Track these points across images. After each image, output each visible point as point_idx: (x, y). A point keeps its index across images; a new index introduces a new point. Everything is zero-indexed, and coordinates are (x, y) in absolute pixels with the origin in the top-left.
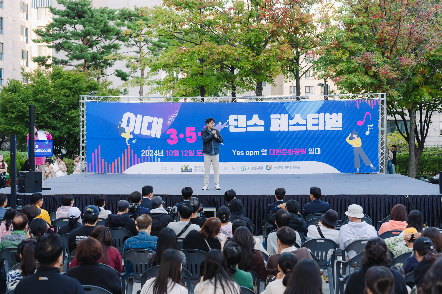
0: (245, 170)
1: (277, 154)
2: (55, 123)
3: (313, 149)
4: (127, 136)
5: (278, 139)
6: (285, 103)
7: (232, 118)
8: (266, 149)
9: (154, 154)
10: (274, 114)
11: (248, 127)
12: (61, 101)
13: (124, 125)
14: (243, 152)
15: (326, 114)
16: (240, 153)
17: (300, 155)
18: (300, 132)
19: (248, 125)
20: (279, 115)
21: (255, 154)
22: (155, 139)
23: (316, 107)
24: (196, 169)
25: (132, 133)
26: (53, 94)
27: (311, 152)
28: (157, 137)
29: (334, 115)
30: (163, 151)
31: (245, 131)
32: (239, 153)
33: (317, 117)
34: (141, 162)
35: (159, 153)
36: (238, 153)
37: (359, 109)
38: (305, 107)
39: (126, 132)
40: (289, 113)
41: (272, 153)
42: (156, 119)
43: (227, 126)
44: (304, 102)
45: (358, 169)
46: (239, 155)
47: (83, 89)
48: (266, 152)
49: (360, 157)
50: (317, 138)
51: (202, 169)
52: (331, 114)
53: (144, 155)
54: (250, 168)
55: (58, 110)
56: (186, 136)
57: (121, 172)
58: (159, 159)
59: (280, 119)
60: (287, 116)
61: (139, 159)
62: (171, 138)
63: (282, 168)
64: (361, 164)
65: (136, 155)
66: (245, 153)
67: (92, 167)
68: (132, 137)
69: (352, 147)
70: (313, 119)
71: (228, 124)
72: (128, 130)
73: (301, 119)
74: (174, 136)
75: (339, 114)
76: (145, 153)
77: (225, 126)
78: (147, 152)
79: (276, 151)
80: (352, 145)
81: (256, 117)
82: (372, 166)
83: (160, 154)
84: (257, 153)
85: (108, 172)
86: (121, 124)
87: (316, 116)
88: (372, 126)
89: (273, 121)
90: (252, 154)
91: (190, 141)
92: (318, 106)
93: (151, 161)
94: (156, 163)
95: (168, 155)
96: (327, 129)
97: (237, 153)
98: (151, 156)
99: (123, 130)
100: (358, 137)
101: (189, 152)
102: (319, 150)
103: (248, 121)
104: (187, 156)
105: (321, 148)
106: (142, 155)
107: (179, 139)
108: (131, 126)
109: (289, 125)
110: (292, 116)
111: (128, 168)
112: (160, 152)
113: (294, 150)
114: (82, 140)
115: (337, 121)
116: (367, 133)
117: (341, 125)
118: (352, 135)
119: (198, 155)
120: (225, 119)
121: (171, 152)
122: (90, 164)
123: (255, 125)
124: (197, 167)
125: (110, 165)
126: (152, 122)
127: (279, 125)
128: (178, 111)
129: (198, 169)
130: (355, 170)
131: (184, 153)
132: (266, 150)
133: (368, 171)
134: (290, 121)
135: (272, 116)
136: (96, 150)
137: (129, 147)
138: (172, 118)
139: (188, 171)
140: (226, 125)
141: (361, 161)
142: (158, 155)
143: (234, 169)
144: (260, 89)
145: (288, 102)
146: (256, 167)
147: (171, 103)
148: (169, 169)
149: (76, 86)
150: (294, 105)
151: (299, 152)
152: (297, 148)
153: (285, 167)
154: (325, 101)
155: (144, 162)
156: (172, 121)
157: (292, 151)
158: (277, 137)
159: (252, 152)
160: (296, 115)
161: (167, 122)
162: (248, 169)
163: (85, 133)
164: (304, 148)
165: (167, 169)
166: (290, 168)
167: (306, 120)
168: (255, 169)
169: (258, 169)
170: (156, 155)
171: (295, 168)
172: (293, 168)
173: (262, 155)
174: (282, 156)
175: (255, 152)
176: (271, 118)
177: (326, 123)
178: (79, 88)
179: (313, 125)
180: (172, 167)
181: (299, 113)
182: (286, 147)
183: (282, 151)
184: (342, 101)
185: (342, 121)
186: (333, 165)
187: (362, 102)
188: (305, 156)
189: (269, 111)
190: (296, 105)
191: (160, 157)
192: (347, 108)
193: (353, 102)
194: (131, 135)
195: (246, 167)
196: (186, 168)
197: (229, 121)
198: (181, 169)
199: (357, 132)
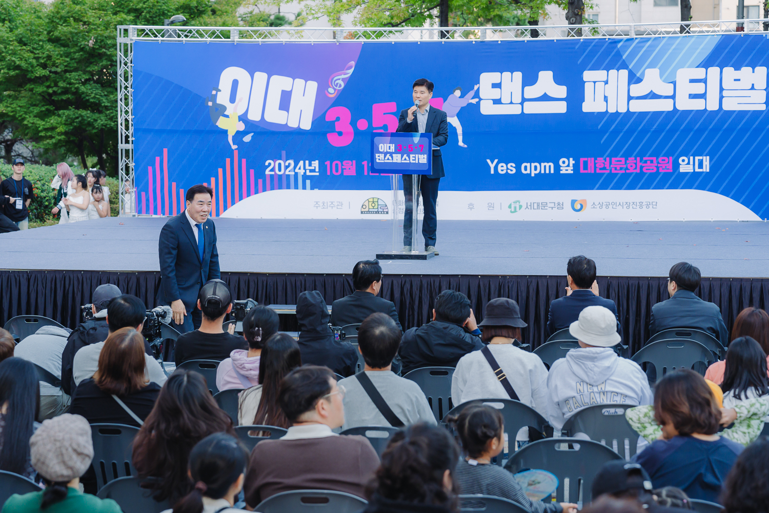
0: (519, 212)
1: (599, 171)
2: (96, 94)
3: (691, 158)
4: (230, 125)
5: (603, 131)
6: (620, 41)
7: (487, 79)
8: (571, 159)
9: (297, 170)
10: (589, 70)
11: (526, 104)
12: (109, 42)
13: (223, 98)
14: (514, 165)
15: (725, 70)
16: (507, 169)
17: (658, 173)
18: (657, 114)
19: (526, 96)
20: (605, 72)
21: (543, 172)
22: (299, 132)
23: (698, 51)
25: (243, 118)
26: (94, 25)
27: (686, 166)
28: (302, 127)
29: (746, 70)
30: (317, 162)
31: (519, 112)
32: (505, 167)
33: (703, 77)
34: (264, 190)
35: (307, 167)
36: (502, 169)
38: (670, 51)
39: (227, 116)
40: (630, 67)
41: (586, 168)
42: (300, 82)
43: (474, 101)
44: (670, 37)
46: (504, 172)
47: (169, 11)
48: (571, 165)
50: (700, 131)
52: (737, 68)
53: (273, 173)
54: (530, 206)
56: (374, 126)
57: (218, 215)
58: (308, 182)
59: (606, 83)
60: (624, 73)
61: (260, 181)
62: (337, 130)
63: (611, 206)
65: (252, 172)
66: (518, 168)
67: (148, 200)
68: (241, 127)
70: (692, 81)
71: (477, 95)
72: (234, 110)
73: (660, 81)
74: (344, 125)
75: (757, 69)
76: (274, 167)
77: (471, 101)
78: (280, 164)
79: (595, 164)
81: (546, 79)
84: (547, 167)
86: (215, 96)
87: (700, 73)
89: (588, 88)
90: (538, 172)
92: (706, 48)
93: (288, 187)
94: (300, 191)
95: (329, 173)
96: (727, 107)
97: (500, 168)
98: (288, 176)
99: (221, 110)
102: (706, 160)
103: (526, 88)
105: (712, 156)
106: (267, 172)
107: (358, 133)
108: (240, 100)
109: (630, 98)
110: (638, 75)
111: (233, 203)
112: (310, 165)
113: (641, 160)
114: (124, 135)
115: (753, 88)
117: (762, 96)
120: (469, 83)
121: (337, 165)
122: (143, 194)
123: (545, 98)
126: (289, 89)
127: (606, 99)
128: (353, 63)
132: (572, 162)
134: (633, 86)
135: (588, 75)
136: (158, 159)
137: (236, 154)
138: (340, 81)
139: (377, 212)
140: (473, 98)
142: (305, 173)
143: (491, 208)
144: (576, 8)
145: (628, 40)
146: (547, 203)
147: (338, 44)
148: (332, 207)
149: (151, 4)
150: (643, 47)
151: (654, 166)
152: (650, 156)
153: (618, 204)
154: (724, 36)
155: (272, 189)
156: (339, 87)
157: (636, 164)
158: (599, 127)
159: (537, 164)
160: (648, 71)
161: (326, 91)
162: (527, 207)
163: (130, 118)
164: (668, 155)
165: (326, 207)
166: (631, 207)
167: (674, 83)
168: (543, 208)
169: (552, 208)
170: (300, 173)
171: (645, 207)
172: (638, 207)
173: (561, 172)
174: (611, 176)
175: (545, 166)
176: (585, 79)
177: (724, 92)
178: (159, 9)
179: (692, 96)
180: (339, 203)
181: (655, 68)
182: (621, 154)
183: (613, 164)
184: (766, 35)
185: (765, 87)
186: (741, 200)
188: (672, 174)
189: (579, 63)
190: (649, 47)
191: (310, 177)
194: (241, 122)
195: (520, 204)
196: (373, 205)
197: (479, 88)
198: (362, 207)
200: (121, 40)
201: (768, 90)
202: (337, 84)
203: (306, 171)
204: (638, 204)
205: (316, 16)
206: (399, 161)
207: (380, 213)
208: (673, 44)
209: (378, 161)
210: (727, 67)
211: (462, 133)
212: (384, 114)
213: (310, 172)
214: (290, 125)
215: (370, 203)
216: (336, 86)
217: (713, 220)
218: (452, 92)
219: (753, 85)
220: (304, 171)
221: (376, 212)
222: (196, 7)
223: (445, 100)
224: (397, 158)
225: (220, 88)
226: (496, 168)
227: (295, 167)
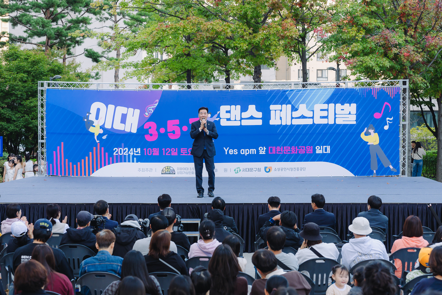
0: (239, 173)
1: (277, 153)
2: (9, 114)
3: (322, 147)
4: (96, 130)
5: (280, 134)
6: (287, 91)
7: (223, 109)
8: (264, 147)
9: (129, 153)
10: (273, 104)
11: (242, 121)
12: (17, 88)
13: (92, 117)
14: (237, 150)
15: (337, 105)
16: (234, 152)
17: (306, 154)
18: (305, 126)
19: (242, 117)
20: (280, 105)
21: (251, 153)
22: (130, 134)
23: (324, 96)
24: (180, 171)
25: (102, 127)
26: (7, 79)
27: (319, 151)
28: (132, 131)
29: (347, 105)
30: (140, 149)
31: (239, 125)
32: (232, 151)
33: (327, 108)
34: (113, 163)
35: (135, 151)
36: (231, 152)
37: (376, 98)
38: (311, 96)
39: (94, 126)
40: (292, 103)
41: (271, 151)
42: (131, 110)
43: (217, 119)
44: (311, 89)
45: (375, 171)
46: (232, 153)
47: (44, 72)
48: (264, 150)
49: (377, 156)
50: (326, 134)
51: (187, 171)
52: (343, 104)
53: (117, 154)
54: (245, 170)
55: (14, 98)
56: (168, 131)
57: (89, 175)
58: (135, 159)
59: (281, 111)
60: (289, 106)
61: (111, 158)
62: (150, 133)
63: (283, 170)
64: (378, 166)
65: (107, 154)
66: (239, 152)
68: (101, 131)
69: (368, 144)
70: (321, 110)
71: (219, 116)
72: (97, 124)
73: (307, 110)
74: (153, 131)
75: (352, 104)
76: (118, 151)
77: (216, 119)
78: (121, 150)
79: (276, 149)
80: (368, 142)
81: (252, 108)
82: (391, 167)
83: (136, 153)
84: (253, 151)
85: (73, 174)
86: (88, 116)
87: (325, 106)
88: (391, 119)
89: (272, 113)
90: (248, 153)
91: (172, 137)
92: (328, 94)
93: (125, 161)
94: (131, 163)
95: (145, 154)
96: (337, 123)
97: (230, 152)
98: (125, 156)
99: (91, 123)
100: (375, 132)
101: (172, 151)
102: (329, 148)
103: (243, 113)
104: (170, 155)
105: (331, 145)
106: (114, 154)
107: (160, 135)
108: (101, 118)
109: (292, 118)
110: (296, 107)
111: (97, 169)
112: (136, 150)
113: (298, 148)
114: (41, 135)
115: (350, 114)
116: (386, 128)
117: (354, 117)
118: (367, 130)
119: (183, 153)
120: (214, 110)
121: (149, 150)
122: (51, 165)
123: (252, 118)
124: (181, 169)
125: (75, 166)
126: (126, 113)
127: (281, 118)
128: (158, 100)
129: (183, 171)
130: (371, 173)
131: (166, 152)
132: (265, 149)
133: (387, 173)
134: (293, 113)
135: (272, 107)
136: (58, 148)
137: (99, 145)
138: (151, 109)
139: (170, 173)
141: (379, 161)
142: (134, 154)
143: (226, 171)
144: (258, 74)
145: (291, 90)
146: (253, 168)
147: (150, 91)
148: (147, 171)
149: (36, 69)
150: (298, 94)
151: (304, 151)
153: (287, 169)
154: (336, 89)
155: (117, 162)
156: (151, 112)
157: (295, 150)
158: (278, 132)
159: (248, 150)
160: (300, 105)
161: (144, 114)
162: (243, 170)
163: (45, 127)
164: (310, 145)
165: (144, 171)
166: (293, 170)
167: (313, 111)
168: (251, 171)
169: (255, 171)
170: (131, 154)
171: (300, 170)
172: (296, 170)
173: (260, 153)
174: (284, 155)
175: (252, 151)
176: (271, 109)
177: (336, 115)
178: (39, 71)
179: (321, 117)
180: (150, 169)
181: (304, 104)
182: (288, 145)
183: (284, 150)
184: (356, 89)
185: (355, 113)
186: (345, 167)
187: (380, 90)
188: (312, 155)
189: (268, 101)
190: (301, 94)
191: (136, 156)
192: (362, 97)
193: (369, 90)
194: (101, 129)
195: (240, 169)
196: (168, 170)
197: (219, 113)
198: (162, 171)
199: (374, 126)
200: (40, 88)
201: (357, 114)
204: (296, 169)
205: (131, 77)
208: (312, 93)
212: (173, 125)
214: (126, 130)
215: (166, 169)
216: (149, 112)
219: (350, 112)
226: (228, 151)
227: (128, 151)
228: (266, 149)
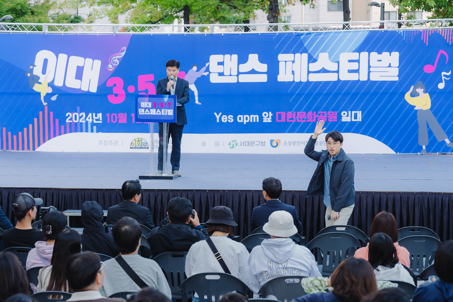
0: (236, 148)
1: (288, 121)
3: (350, 112)
4: (42, 89)
5: (291, 94)
6: (302, 34)
7: (214, 59)
8: (270, 113)
9: (87, 120)
10: (283, 53)
11: (240, 76)
13: (37, 71)
14: (232, 116)
15: (372, 54)
16: (228, 119)
17: (327, 122)
18: (327, 83)
19: (240, 71)
20: (293, 55)
21: (251, 121)
22: (88, 94)
23: (354, 41)
25: (51, 84)
27: (346, 118)
28: (91, 90)
29: (385, 54)
30: (101, 114)
31: (236, 81)
32: (226, 118)
33: (357, 58)
34: (65, 133)
35: (94, 117)
36: (224, 119)
37: (427, 45)
38: (335, 41)
39: (40, 83)
40: (309, 52)
41: (280, 118)
42: (89, 61)
43: (206, 74)
44: (335, 32)
45: (424, 147)
46: (226, 121)
48: (270, 116)
49: (428, 126)
50: (355, 95)
52: (380, 53)
53: (71, 121)
54: (243, 144)
56: (139, 90)
57: (34, 149)
58: (95, 127)
59: (293, 62)
60: (305, 56)
61: (63, 127)
62: (114, 92)
63: (296, 144)
64: (429, 139)
65: (57, 121)
66: (235, 118)
68: (50, 90)
69: (415, 109)
70: (350, 61)
71: (208, 70)
72: (45, 79)
73: (329, 61)
74: (119, 89)
75: (393, 53)
76: (72, 117)
77: (203, 74)
78: (76, 116)
79: (286, 116)
80: (415, 106)
81: (253, 58)
82: (447, 141)
83: (97, 120)
84: (255, 118)
85: (13, 148)
86: (33, 69)
87: (355, 56)
88: (449, 74)
89: (281, 65)
90: (248, 121)
92: (359, 40)
93: (81, 131)
94: (89, 134)
95: (109, 122)
96: (372, 78)
97: (223, 119)
98: (81, 123)
99: (36, 79)
100: (425, 92)
102: (359, 114)
103: (240, 65)
105: (363, 111)
106: (67, 121)
107: (128, 95)
108: (49, 72)
109: (309, 72)
110: (314, 57)
111: (44, 141)
112: (96, 116)
113: (316, 114)
115: (390, 66)
116: (441, 86)
117: (396, 71)
118: (414, 89)
120: (202, 62)
121: (114, 116)
123: (253, 72)
125: (15, 137)
126: (82, 65)
127: (293, 73)
128: (125, 48)
130: (419, 149)
133: (441, 151)
134: (311, 64)
135: (281, 57)
137: (46, 108)
138: (116, 60)
140: (205, 72)
141: (430, 133)
142: (93, 121)
143: (217, 145)
144: (274, 12)
145: (308, 34)
146: (254, 142)
147: (115, 35)
148: (111, 144)
150: (318, 38)
151: (325, 117)
152: (322, 111)
153: (301, 142)
154: (371, 32)
155: (71, 132)
156: (116, 64)
157: (313, 116)
158: (289, 91)
159: (248, 116)
160: (321, 55)
161: (107, 67)
162: (241, 144)
164: (334, 110)
165: (107, 144)
167: (338, 63)
168: (252, 145)
169: (258, 145)
170: (89, 121)
171: (319, 144)
173: (264, 121)
174: (297, 124)
175: (253, 117)
176: (279, 60)
177: (371, 68)
179: (350, 71)
180: (115, 142)
181: (326, 52)
182: (303, 109)
183: (298, 116)
184: (398, 31)
185: (398, 65)
186: (382, 140)
187: (433, 32)
188: (336, 123)
189: (275, 48)
190: (322, 38)
191: (96, 124)
192: (407, 42)
193: (418, 33)
194: (50, 87)
195: (237, 142)
196: (139, 143)
197: (209, 65)
198: (131, 144)
199: (423, 84)
201: (400, 67)
202: (114, 62)
203: (93, 120)
205: (100, 16)
206: (154, 114)
207: (143, 148)
208: (337, 37)
209: (140, 113)
210: (373, 52)
211: (197, 95)
212: (146, 82)
213: (96, 121)
214: (83, 89)
215: (137, 142)
216: (114, 63)
217: (364, 153)
218: (191, 68)
219: (390, 64)
220: (92, 120)
221: (140, 147)
222: (21, 10)
223: (187, 73)
224: (153, 112)
225: (35, 64)
226: (220, 118)
227: (86, 117)
228: (272, 115)
